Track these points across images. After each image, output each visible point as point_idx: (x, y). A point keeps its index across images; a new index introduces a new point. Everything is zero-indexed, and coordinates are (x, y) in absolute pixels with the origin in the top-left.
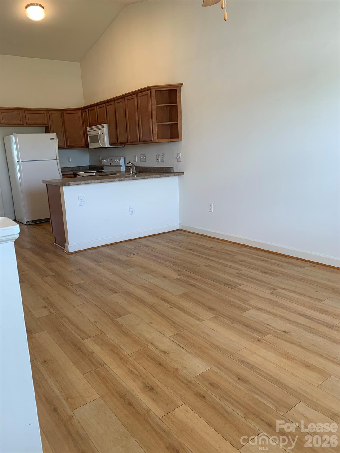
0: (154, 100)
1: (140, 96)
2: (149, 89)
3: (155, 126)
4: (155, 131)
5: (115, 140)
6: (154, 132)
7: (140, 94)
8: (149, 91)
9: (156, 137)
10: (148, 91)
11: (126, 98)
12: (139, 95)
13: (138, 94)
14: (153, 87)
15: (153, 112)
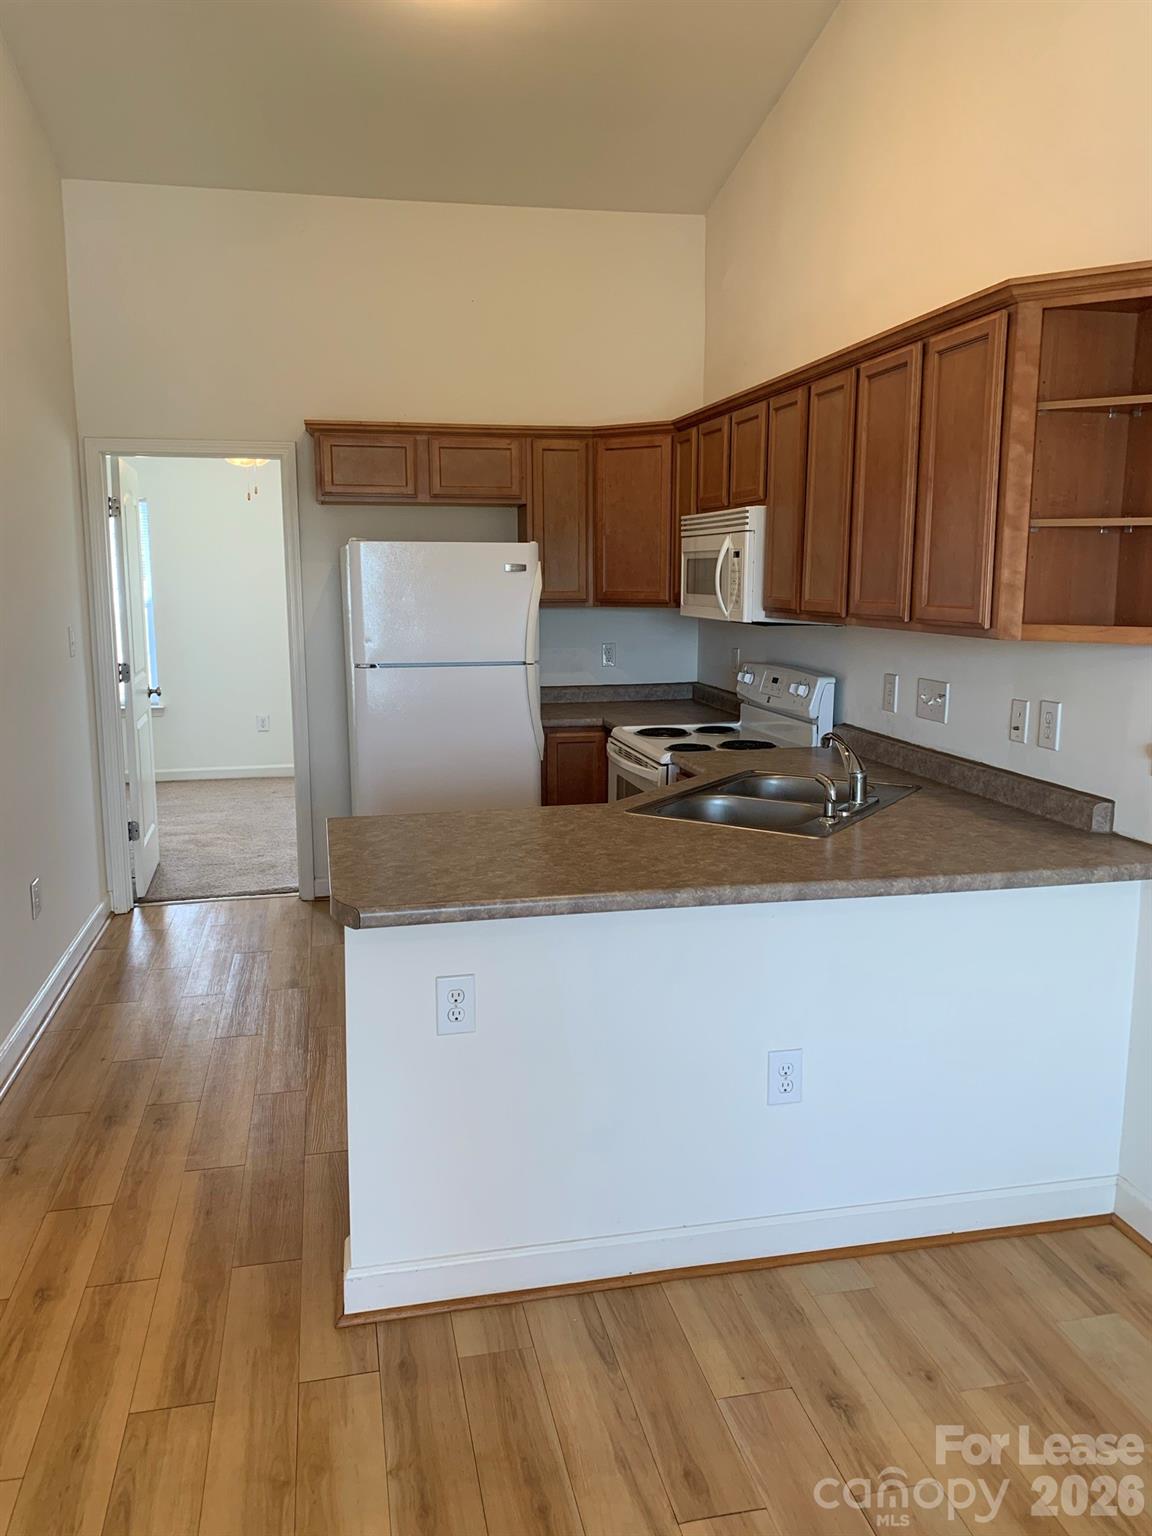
0: (1026, 370)
1: (940, 353)
2: (1000, 301)
3: (1016, 541)
4: (1015, 569)
5: (786, 594)
6: (1005, 575)
7: (940, 337)
8: (1000, 317)
9: (1013, 609)
10: (993, 317)
11: (866, 364)
12: (938, 342)
13: (933, 340)
14: (1033, 289)
15: (1015, 450)
